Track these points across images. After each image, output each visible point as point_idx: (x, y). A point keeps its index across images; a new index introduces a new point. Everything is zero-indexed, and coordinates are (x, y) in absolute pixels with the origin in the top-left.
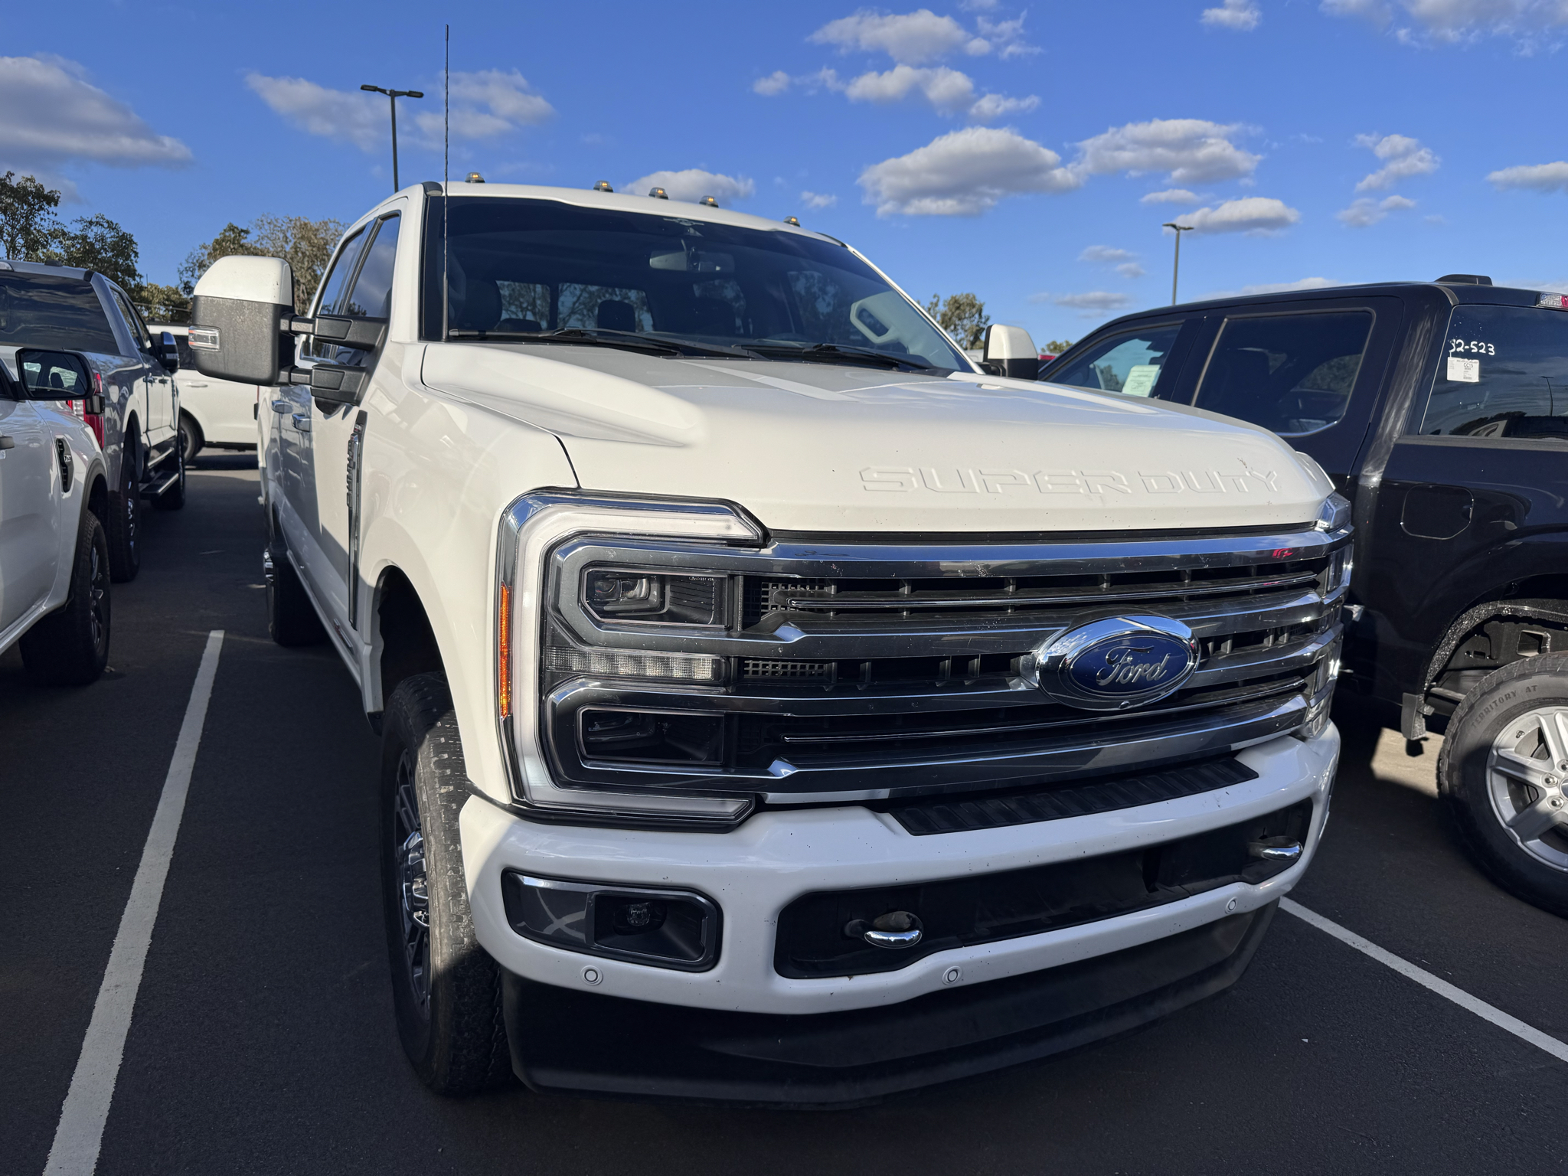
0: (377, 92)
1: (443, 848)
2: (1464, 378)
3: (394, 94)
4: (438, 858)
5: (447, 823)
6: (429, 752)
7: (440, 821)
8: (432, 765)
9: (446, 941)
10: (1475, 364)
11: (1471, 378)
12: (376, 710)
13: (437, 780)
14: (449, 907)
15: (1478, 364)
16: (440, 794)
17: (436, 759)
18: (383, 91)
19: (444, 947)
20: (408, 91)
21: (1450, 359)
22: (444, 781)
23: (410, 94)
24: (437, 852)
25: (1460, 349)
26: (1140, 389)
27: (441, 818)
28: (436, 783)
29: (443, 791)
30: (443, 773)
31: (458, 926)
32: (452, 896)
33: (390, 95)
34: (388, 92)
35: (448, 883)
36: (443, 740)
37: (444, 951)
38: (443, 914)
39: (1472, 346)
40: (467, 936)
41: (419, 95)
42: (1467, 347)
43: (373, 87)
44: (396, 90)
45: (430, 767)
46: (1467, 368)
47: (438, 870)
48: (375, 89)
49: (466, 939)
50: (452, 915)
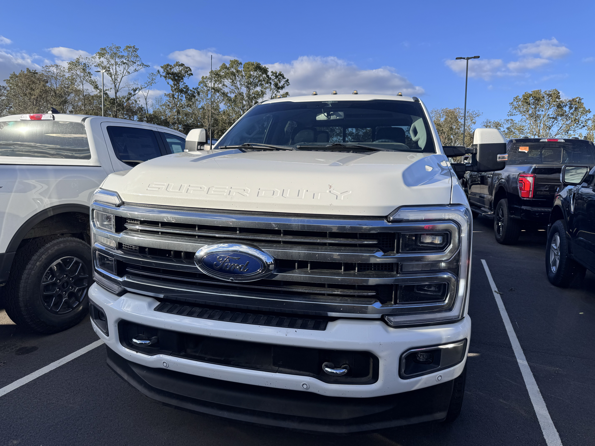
0: (462, 59)
18: (464, 58)
20: (473, 56)
23: (475, 57)
33: (466, 59)
34: (466, 58)
41: (478, 57)
43: (460, 58)
44: (469, 57)
48: (461, 58)
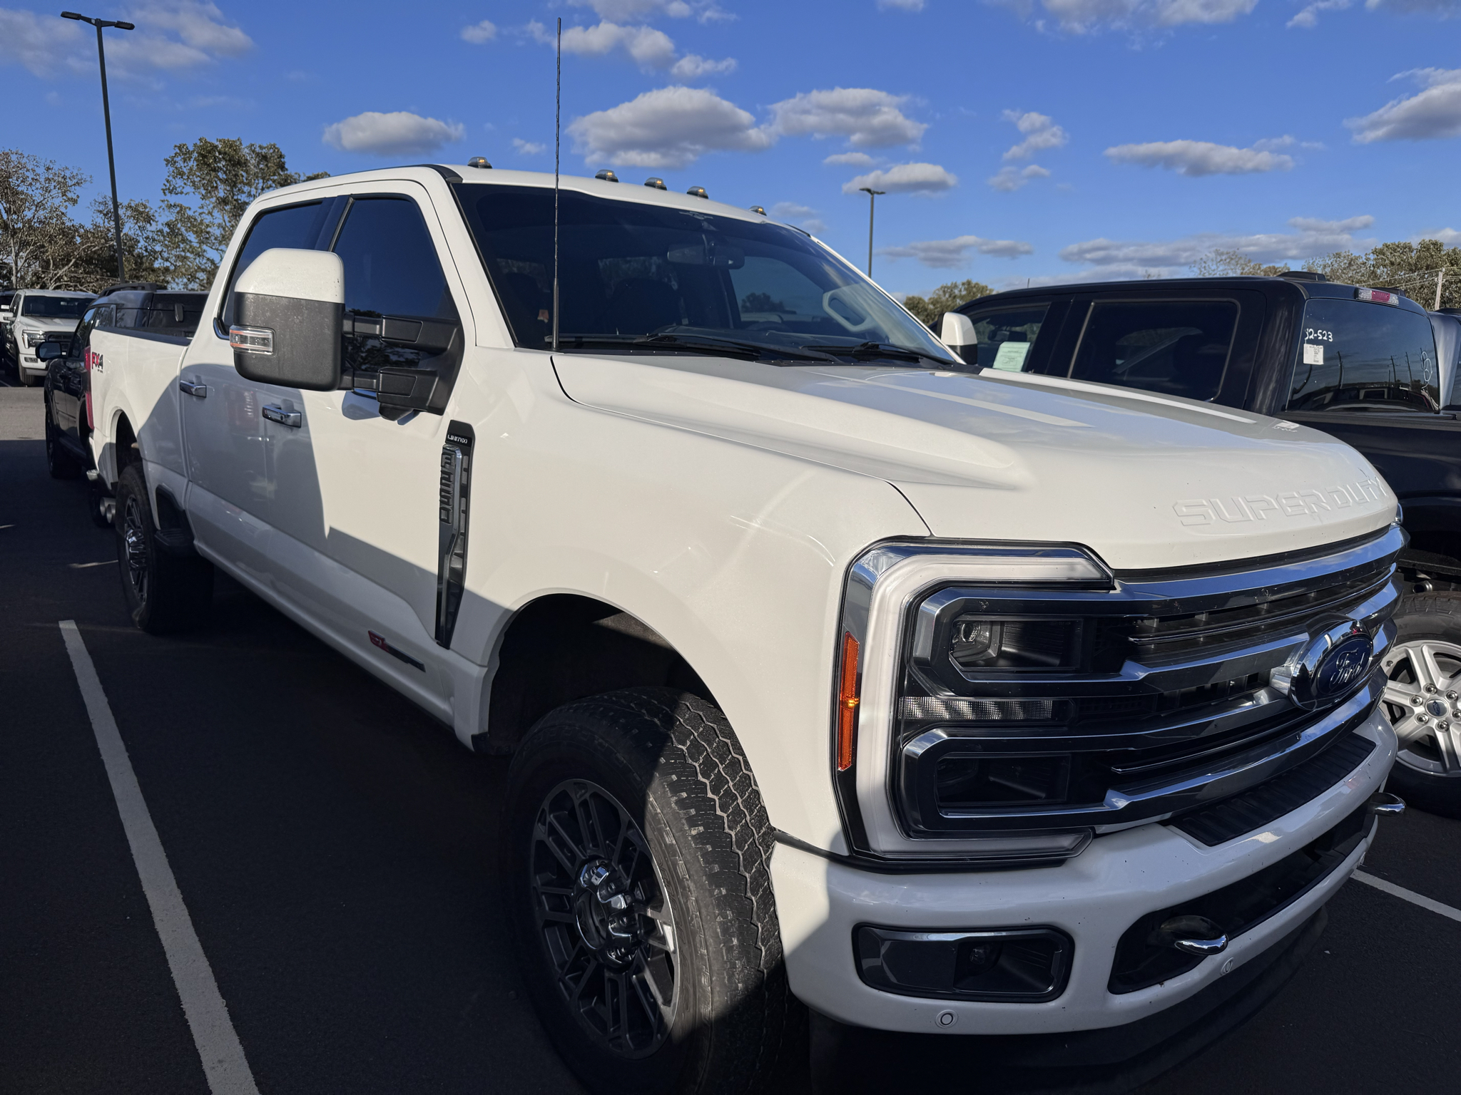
1: (707, 894)
2: (1315, 361)
3: (100, 24)
4: (702, 904)
5: (707, 867)
6: (665, 792)
7: (698, 865)
8: (673, 805)
9: (718, 989)
10: (1321, 349)
11: (1318, 361)
12: (481, 732)
13: (684, 821)
14: (722, 953)
15: (1322, 350)
16: (693, 837)
17: (675, 798)
18: (88, 20)
19: (716, 994)
21: (1305, 345)
22: (692, 822)
23: (119, 25)
24: (700, 898)
25: (1312, 337)
26: (1011, 363)
27: (699, 861)
28: (684, 825)
29: (694, 832)
30: (687, 813)
31: (733, 972)
32: (724, 943)
35: (719, 930)
36: (674, 777)
37: (716, 998)
38: (713, 962)
39: (1319, 334)
40: (742, 982)
41: (129, 27)
42: (1316, 335)
45: (671, 808)
46: (1316, 353)
47: (703, 917)
49: (740, 985)
50: (726, 962)
